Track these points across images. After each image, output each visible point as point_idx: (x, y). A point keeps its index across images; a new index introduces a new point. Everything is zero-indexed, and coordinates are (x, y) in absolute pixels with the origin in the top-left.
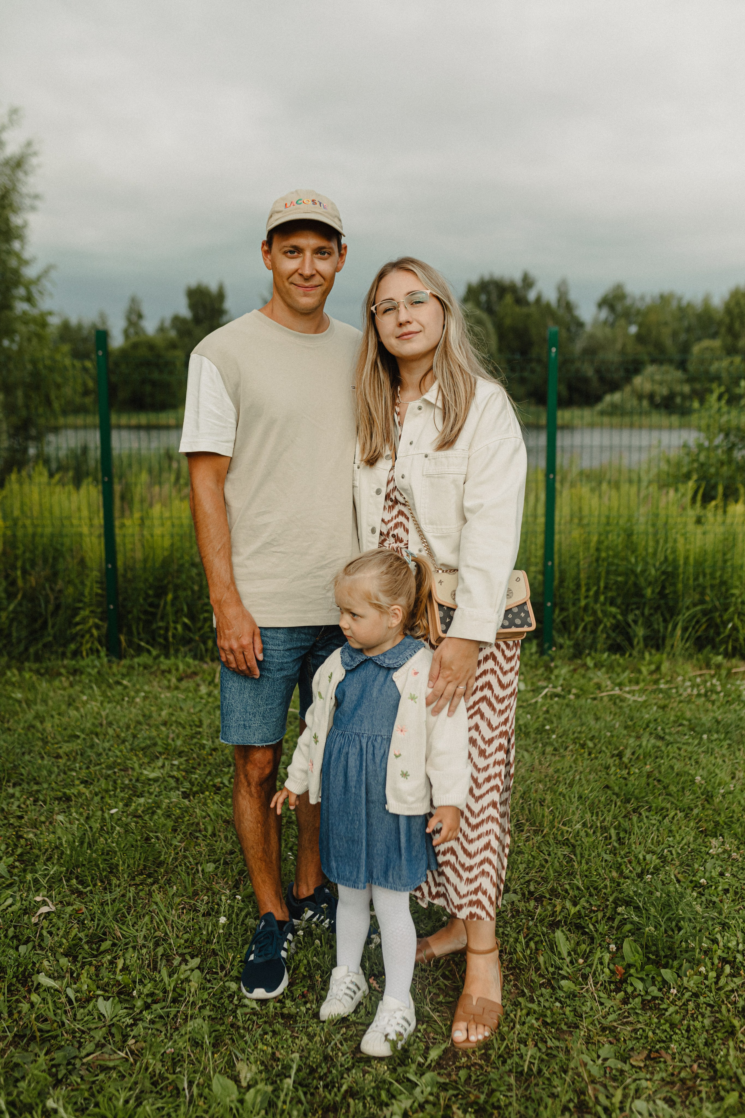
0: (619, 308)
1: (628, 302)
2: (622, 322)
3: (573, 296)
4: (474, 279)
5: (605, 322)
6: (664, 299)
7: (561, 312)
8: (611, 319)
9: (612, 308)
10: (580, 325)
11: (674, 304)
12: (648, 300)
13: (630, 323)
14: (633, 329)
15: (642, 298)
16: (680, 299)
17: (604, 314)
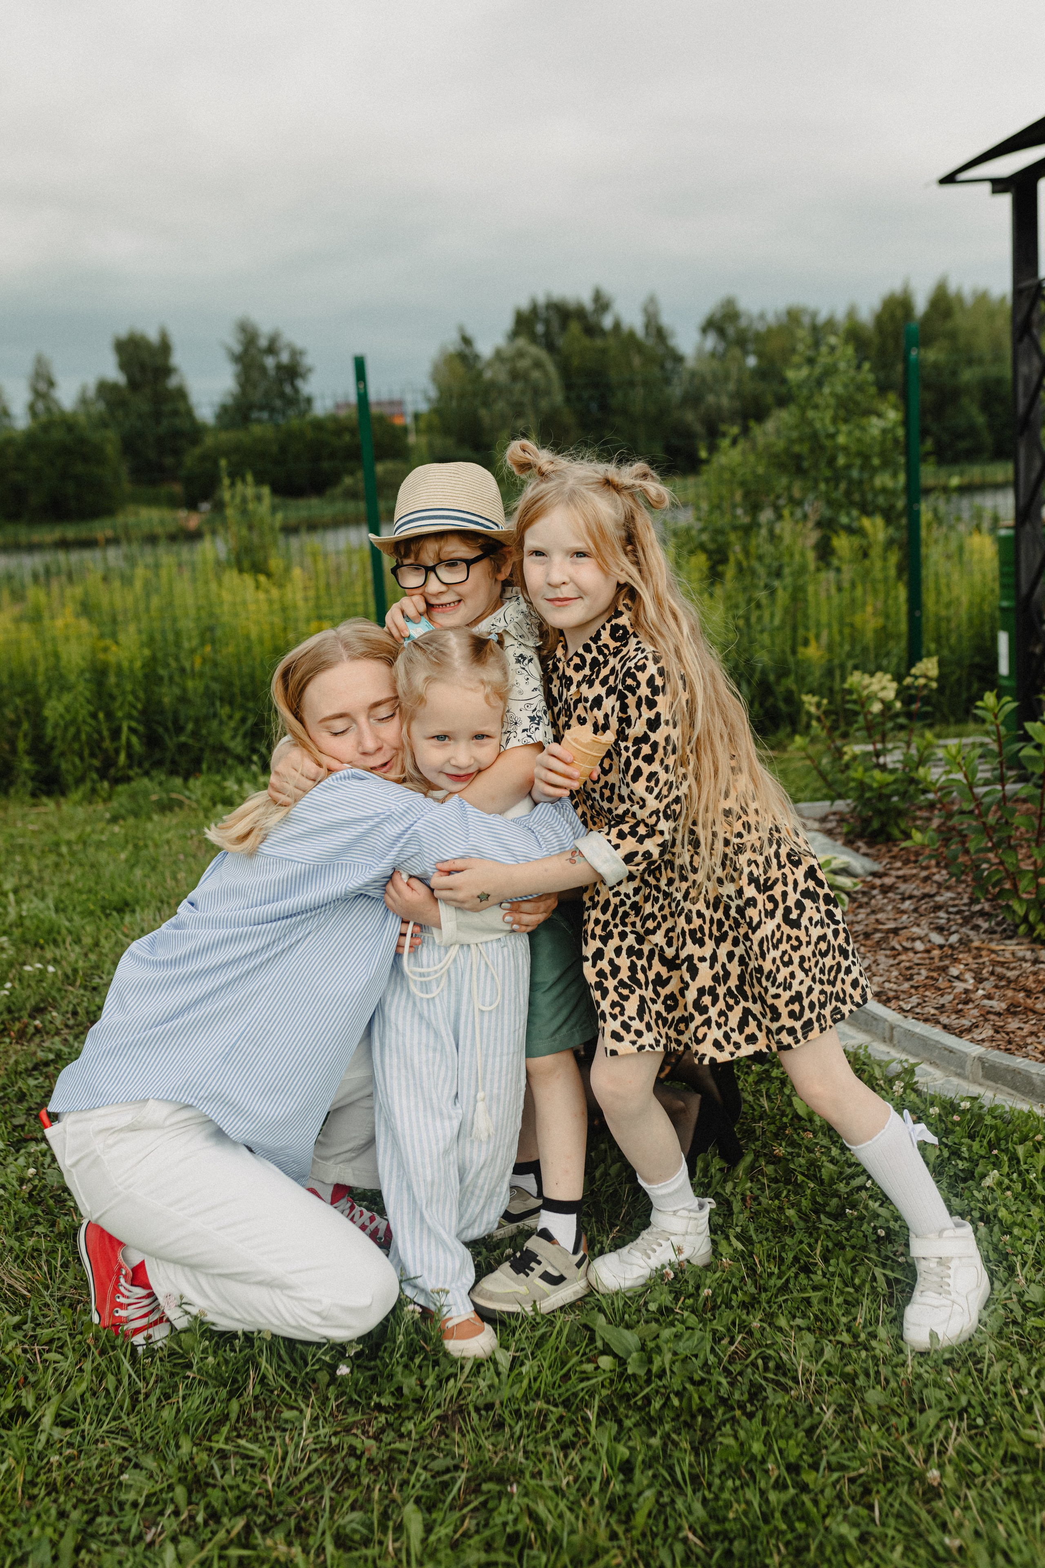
0: (731, 331)
1: (743, 323)
2: (736, 352)
3: (666, 320)
4: (524, 304)
5: (713, 354)
6: (793, 316)
7: (650, 342)
8: (721, 347)
9: (721, 332)
10: (679, 359)
11: (806, 320)
12: (771, 318)
13: (746, 353)
14: (752, 361)
15: (762, 316)
16: (814, 315)
17: (711, 342)
